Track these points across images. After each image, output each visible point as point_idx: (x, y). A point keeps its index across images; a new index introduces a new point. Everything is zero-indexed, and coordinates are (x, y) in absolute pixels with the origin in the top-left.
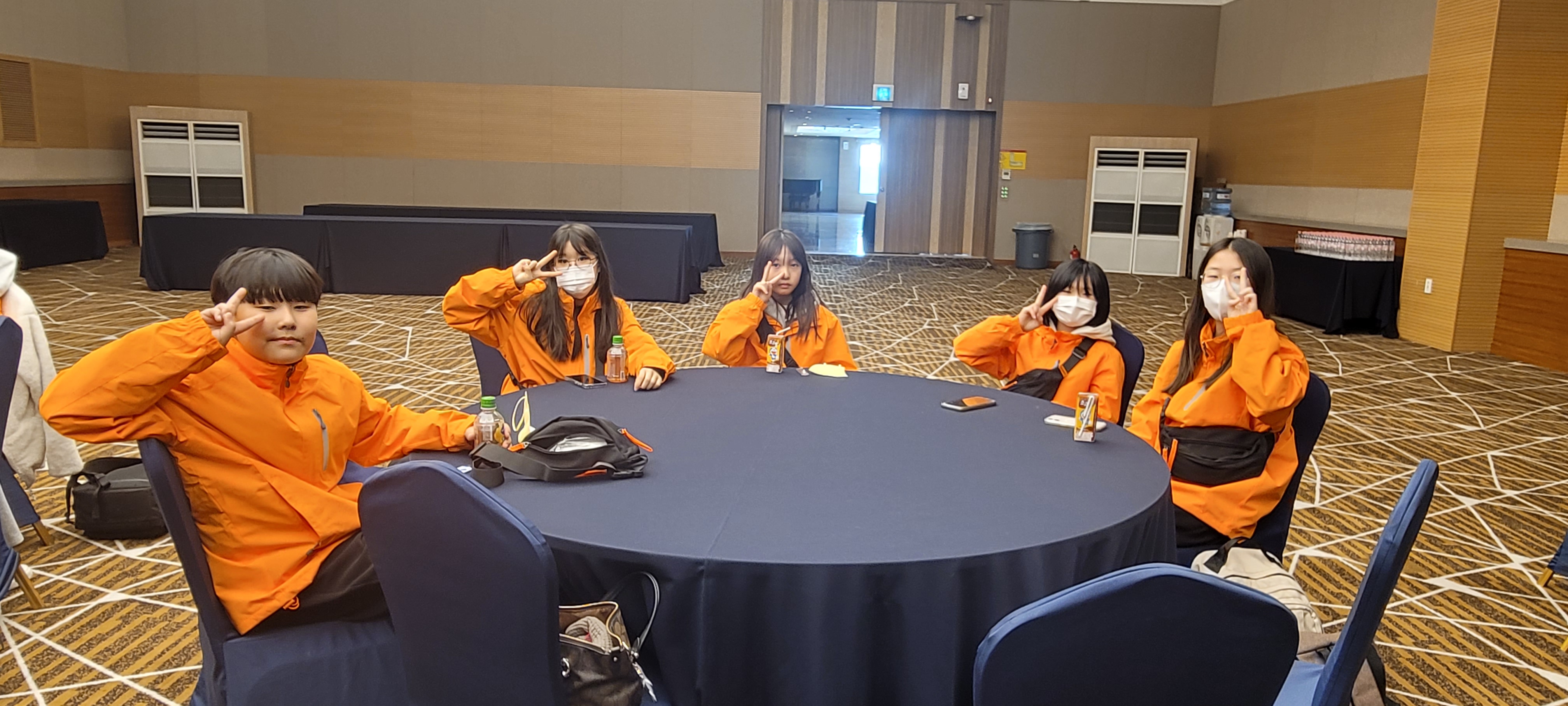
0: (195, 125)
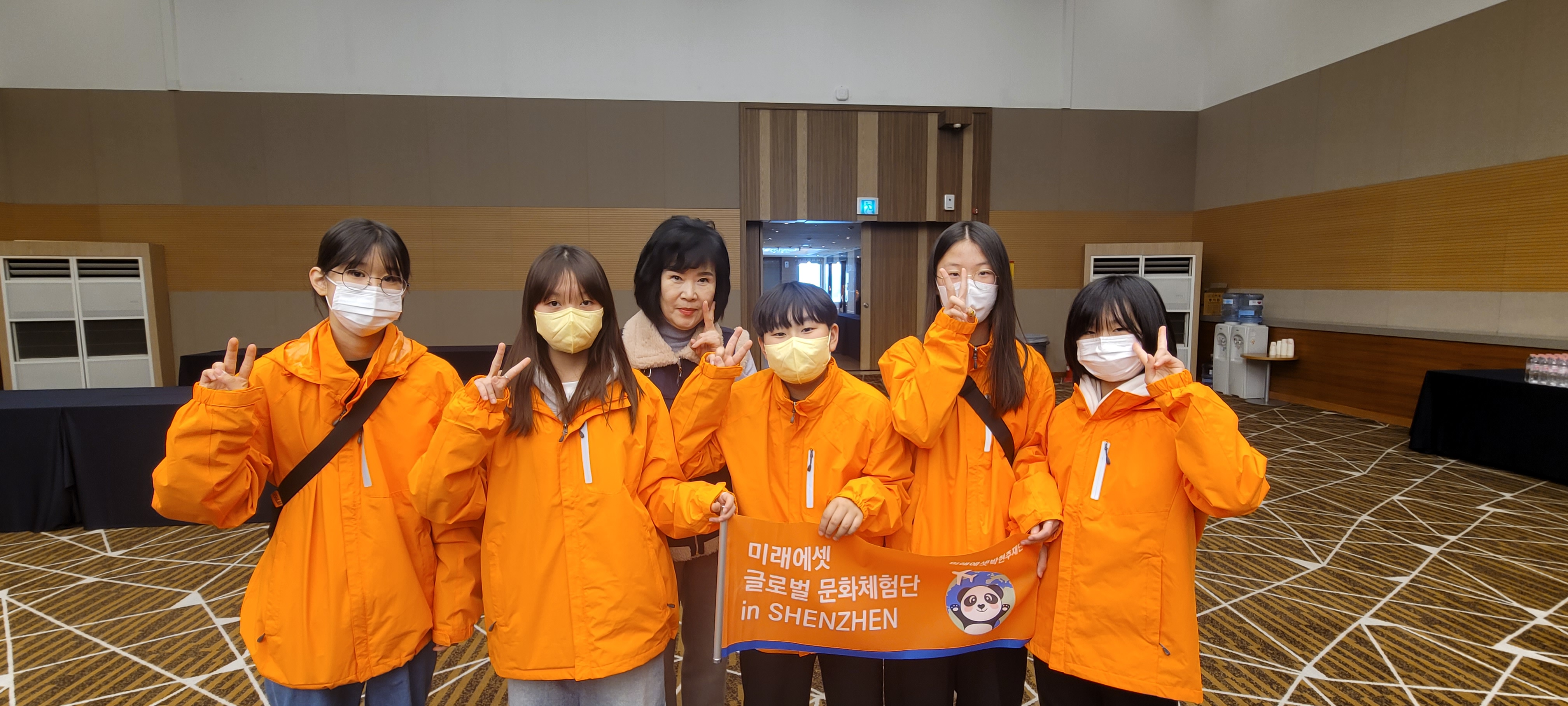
0: (79, 261)
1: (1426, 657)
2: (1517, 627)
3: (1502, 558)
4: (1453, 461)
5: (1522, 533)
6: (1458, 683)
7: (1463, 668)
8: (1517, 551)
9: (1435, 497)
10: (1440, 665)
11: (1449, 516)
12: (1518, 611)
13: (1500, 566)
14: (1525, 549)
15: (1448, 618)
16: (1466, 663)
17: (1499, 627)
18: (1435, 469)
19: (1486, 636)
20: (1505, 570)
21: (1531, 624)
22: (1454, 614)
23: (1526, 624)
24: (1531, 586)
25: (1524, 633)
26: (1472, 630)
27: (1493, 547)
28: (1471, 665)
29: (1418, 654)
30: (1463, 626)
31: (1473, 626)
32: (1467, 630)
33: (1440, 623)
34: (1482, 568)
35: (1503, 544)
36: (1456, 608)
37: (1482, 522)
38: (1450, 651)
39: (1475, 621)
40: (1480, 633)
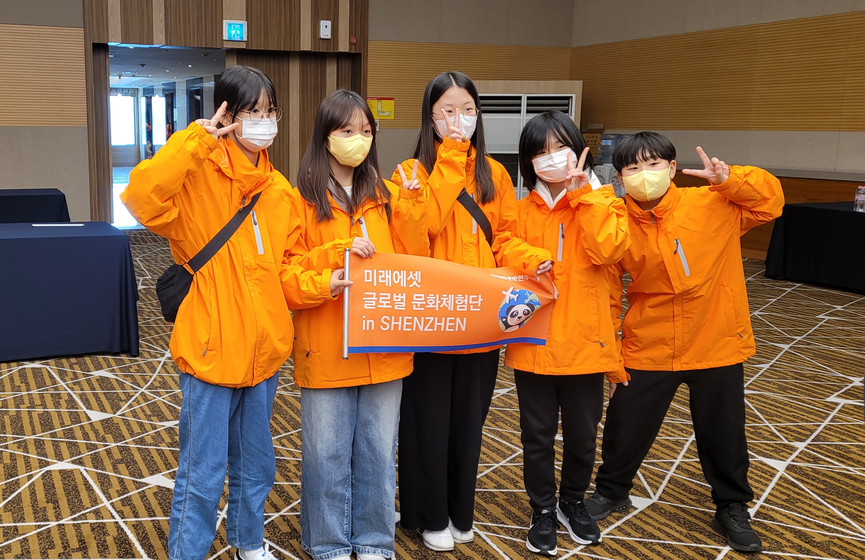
1: (783, 409)
2: (841, 388)
3: (833, 348)
4: (799, 285)
5: (848, 332)
6: (803, 420)
7: (806, 413)
8: (843, 344)
9: (786, 312)
10: (792, 412)
11: (796, 323)
12: (843, 379)
13: (832, 353)
14: (849, 342)
15: (796, 386)
16: (808, 409)
17: (830, 389)
18: (785, 291)
19: (821, 394)
20: (835, 356)
21: (851, 385)
22: (800, 383)
23: (847, 386)
24: (852, 364)
25: (846, 391)
26: (813, 392)
27: (827, 342)
28: (811, 411)
29: (778, 407)
30: (806, 389)
31: (813, 389)
32: (809, 392)
33: (791, 389)
34: (818, 355)
35: (835, 340)
36: (802, 380)
37: (820, 327)
38: (798, 404)
39: (814, 386)
40: (817, 393)
